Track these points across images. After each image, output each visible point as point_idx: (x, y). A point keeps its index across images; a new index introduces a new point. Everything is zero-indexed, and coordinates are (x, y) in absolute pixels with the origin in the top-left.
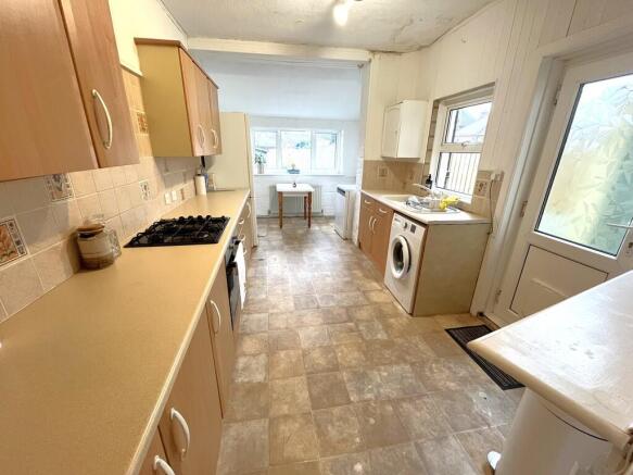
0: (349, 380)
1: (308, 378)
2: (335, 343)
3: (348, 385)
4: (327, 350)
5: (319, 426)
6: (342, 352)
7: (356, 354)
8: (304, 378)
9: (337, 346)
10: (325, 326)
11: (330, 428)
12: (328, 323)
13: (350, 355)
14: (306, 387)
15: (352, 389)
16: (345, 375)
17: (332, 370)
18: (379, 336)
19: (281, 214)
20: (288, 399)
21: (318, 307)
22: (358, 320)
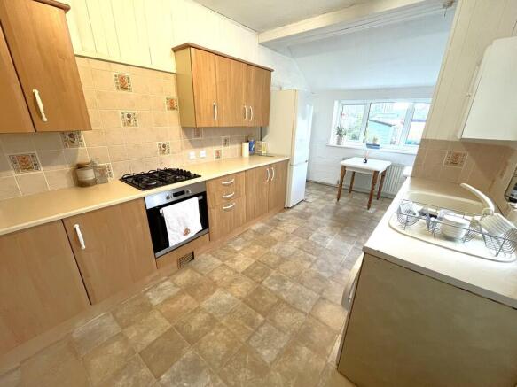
0: (184, 361)
1: (171, 329)
2: (223, 322)
3: (177, 364)
4: (212, 321)
5: (125, 367)
6: (216, 333)
7: (220, 347)
8: (169, 326)
9: (221, 326)
10: (240, 302)
11: (124, 377)
12: (244, 302)
13: (216, 343)
14: (161, 333)
15: (175, 370)
16: (189, 353)
17: (189, 341)
18: (265, 353)
19: (351, 187)
20: (142, 331)
21: (260, 283)
22: (272, 320)
